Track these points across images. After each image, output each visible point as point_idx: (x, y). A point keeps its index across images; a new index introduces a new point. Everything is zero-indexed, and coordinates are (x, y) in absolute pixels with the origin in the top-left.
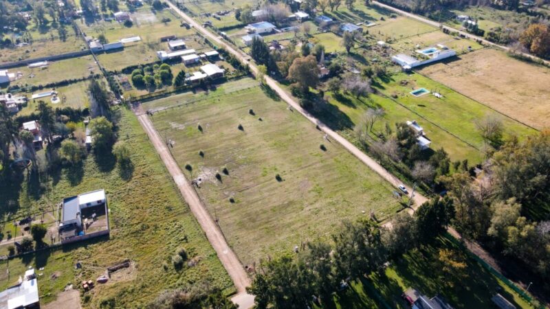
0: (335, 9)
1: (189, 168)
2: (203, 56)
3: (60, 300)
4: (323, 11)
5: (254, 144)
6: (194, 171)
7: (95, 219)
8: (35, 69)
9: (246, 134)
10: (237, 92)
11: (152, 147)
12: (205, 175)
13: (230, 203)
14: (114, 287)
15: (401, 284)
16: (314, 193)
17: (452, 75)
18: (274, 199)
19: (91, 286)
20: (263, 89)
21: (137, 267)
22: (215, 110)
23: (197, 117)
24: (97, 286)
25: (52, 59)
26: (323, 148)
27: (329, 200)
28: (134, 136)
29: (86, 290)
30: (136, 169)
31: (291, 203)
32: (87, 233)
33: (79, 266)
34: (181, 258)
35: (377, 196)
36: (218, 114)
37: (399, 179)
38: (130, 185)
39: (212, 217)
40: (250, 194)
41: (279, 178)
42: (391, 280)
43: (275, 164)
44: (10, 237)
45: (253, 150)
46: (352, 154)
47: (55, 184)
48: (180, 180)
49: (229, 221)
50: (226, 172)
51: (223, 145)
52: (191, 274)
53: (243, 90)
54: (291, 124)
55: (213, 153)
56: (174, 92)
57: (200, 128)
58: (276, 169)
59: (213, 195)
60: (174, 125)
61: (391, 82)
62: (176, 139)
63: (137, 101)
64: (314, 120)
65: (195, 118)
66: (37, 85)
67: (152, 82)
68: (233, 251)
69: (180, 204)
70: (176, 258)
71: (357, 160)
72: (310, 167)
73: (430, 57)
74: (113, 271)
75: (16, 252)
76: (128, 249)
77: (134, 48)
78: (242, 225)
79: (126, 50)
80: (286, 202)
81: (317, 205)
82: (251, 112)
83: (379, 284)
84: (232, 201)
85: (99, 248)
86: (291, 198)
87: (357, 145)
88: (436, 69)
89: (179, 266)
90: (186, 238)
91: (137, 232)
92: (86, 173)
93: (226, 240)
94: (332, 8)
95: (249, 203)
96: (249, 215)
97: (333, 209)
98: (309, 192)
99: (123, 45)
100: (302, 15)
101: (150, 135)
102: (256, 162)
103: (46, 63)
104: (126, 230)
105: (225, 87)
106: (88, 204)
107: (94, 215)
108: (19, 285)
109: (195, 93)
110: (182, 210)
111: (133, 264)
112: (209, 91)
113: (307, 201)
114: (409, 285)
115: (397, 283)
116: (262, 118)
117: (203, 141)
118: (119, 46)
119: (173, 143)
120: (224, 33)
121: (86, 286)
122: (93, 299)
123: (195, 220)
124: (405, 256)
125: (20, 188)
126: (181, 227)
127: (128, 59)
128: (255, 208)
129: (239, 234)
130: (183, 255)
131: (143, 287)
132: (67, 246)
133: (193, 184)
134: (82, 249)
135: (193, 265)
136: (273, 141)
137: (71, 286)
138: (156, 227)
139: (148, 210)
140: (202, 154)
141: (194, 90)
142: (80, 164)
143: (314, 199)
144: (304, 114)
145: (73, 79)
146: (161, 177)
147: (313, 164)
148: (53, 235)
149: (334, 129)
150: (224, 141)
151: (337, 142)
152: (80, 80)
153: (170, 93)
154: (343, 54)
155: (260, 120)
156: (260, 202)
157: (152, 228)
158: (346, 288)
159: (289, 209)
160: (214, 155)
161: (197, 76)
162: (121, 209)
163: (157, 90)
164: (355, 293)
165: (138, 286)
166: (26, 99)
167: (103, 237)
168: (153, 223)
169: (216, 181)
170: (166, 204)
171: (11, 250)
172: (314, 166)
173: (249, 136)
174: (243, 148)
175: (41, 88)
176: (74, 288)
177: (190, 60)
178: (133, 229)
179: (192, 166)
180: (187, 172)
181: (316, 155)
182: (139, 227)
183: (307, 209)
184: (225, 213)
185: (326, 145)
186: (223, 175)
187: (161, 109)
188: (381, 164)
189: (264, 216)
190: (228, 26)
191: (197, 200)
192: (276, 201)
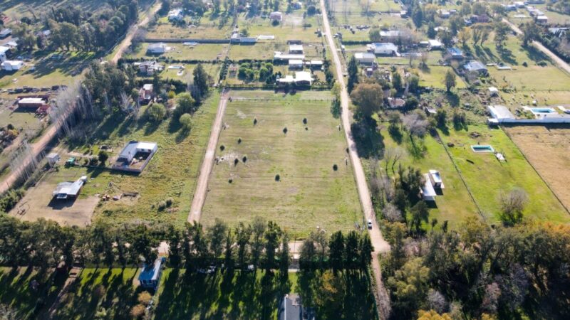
0: (479, 44)
1: (222, 148)
2: (308, 63)
3: (88, 200)
4: (464, 43)
5: (282, 146)
6: (224, 151)
7: (140, 161)
8: (186, 47)
9: (285, 136)
10: (309, 101)
11: (211, 125)
12: (229, 157)
13: (227, 183)
14: (118, 205)
15: (293, 288)
16: (293, 199)
17: (543, 142)
18: (260, 191)
19: (108, 199)
20: (332, 104)
21: (139, 199)
22: (279, 111)
23: (261, 112)
24: (111, 200)
25: (201, 42)
26: (335, 168)
27: (300, 208)
28: (207, 113)
29: (104, 200)
30: (189, 137)
31: (270, 199)
32: (130, 167)
33: (111, 185)
34: (166, 204)
35: (341, 220)
36: (279, 114)
37: (376, 215)
38: (177, 146)
39: (207, 187)
40: (247, 182)
41: (277, 178)
42: (289, 282)
43: (286, 167)
44: (91, 154)
45: (279, 150)
46: (356, 181)
47: (136, 131)
48: (210, 154)
49: (216, 194)
50: (245, 160)
51: (260, 139)
52: (164, 217)
53: (316, 100)
54: (328, 140)
55: (248, 143)
56: (261, 88)
57: (255, 122)
58: (282, 171)
59: (221, 173)
60: (239, 113)
61: (463, 131)
62: (232, 125)
63: (230, 88)
64: (351, 143)
65: (257, 113)
66: (176, 59)
67: (252, 75)
68: (201, 214)
69: (196, 171)
70: (164, 203)
71: (355, 187)
72: (310, 179)
73: (537, 117)
74: (125, 196)
75: (88, 164)
76: (143, 187)
77: (262, 44)
78: (222, 201)
79: (256, 45)
80: (266, 197)
81: (287, 208)
82: (305, 121)
83: (276, 281)
84: (230, 181)
85: (128, 178)
86: (273, 196)
87: (367, 175)
88: (529, 131)
89: (161, 209)
90: (180, 194)
91: (156, 178)
92: (159, 130)
93: (203, 205)
94: (476, 42)
95: (241, 187)
96: (233, 195)
97: (296, 216)
98: (291, 196)
99: (256, 40)
100: (436, 43)
101: (218, 116)
102: (273, 161)
103: (196, 44)
104: (152, 174)
105: (304, 95)
106: (143, 150)
107: (141, 158)
108: (73, 182)
109: (276, 92)
110: (193, 175)
111: (138, 196)
112: (288, 94)
113: (283, 201)
114: (298, 291)
115: (290, 286)
116: (309, 128)
117: (249, 132)
118: (252, 41)
119: (228, 126)
120: (343, 47)
121: (104, 198)
122: (104, 207)
123: (195, 185)
124: (317, 271)
125: (117, 126)
126: (184, 185)
127: (252, 53)
128: (241, 193)
129: (215, 205)
130: (169, 204)
131: (132, 212)
132: (114, 171)
133: (216, 160)
134: (119, 176)
135: (170, 212)
136: (300, 149)
137: (98, 195)
138: (169, 180)
139: (174, 167)
140: (240, 141)
141: (277, 90)
142: (160, 122)
143: (289, 203)
144: (347, 135)
145: (201, 60)
146: (199, 148)
147: (315, 177)
148: (112, 161)
149: (360, 155)
150: (265, 136)
151: (352, 167)
152: (206, 62)
153: (257, 88)
154: (441, 91)
155: (307, 129)
156: (248, 190)
157: (166, 179)
158: (251, 271)
159: (264, 202)
160: (248, 145)
161: (288, 79)
162: (158, 161)
163: (251, 83)
164: (254, 278)
165: (131, 210)
166: (164, 68)
167: (135, 173)
168: (169, 176)
169: (232, 164)
170: (187, 167)
171: (86, 161)
172: (313, 179)
173: (286, 138)
174: (274, 146)
175: (178, 62)
176: (99, 197)
177: (295, 65)
178: (155, 176)
179: (226, 147)
180: (219, 150)
181: (324, 172)
182: (159, 175)
183: (277, 208)
184: (218, 188)
185: (341, 166)
186: (241, 161)
187: (241, 98)
188: (372, 198)
189: (242, 200)
190: (354, 40)
191: (208, 172)
192: (260, 193)
